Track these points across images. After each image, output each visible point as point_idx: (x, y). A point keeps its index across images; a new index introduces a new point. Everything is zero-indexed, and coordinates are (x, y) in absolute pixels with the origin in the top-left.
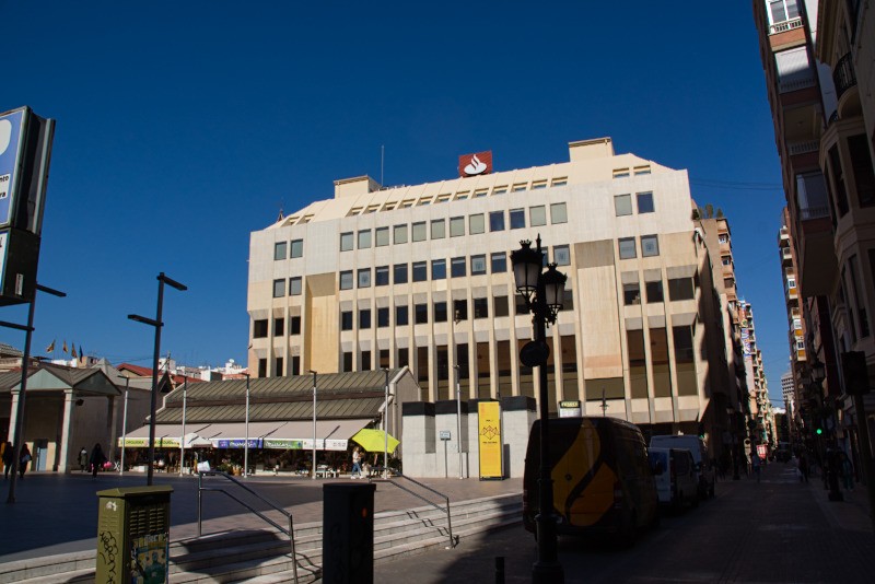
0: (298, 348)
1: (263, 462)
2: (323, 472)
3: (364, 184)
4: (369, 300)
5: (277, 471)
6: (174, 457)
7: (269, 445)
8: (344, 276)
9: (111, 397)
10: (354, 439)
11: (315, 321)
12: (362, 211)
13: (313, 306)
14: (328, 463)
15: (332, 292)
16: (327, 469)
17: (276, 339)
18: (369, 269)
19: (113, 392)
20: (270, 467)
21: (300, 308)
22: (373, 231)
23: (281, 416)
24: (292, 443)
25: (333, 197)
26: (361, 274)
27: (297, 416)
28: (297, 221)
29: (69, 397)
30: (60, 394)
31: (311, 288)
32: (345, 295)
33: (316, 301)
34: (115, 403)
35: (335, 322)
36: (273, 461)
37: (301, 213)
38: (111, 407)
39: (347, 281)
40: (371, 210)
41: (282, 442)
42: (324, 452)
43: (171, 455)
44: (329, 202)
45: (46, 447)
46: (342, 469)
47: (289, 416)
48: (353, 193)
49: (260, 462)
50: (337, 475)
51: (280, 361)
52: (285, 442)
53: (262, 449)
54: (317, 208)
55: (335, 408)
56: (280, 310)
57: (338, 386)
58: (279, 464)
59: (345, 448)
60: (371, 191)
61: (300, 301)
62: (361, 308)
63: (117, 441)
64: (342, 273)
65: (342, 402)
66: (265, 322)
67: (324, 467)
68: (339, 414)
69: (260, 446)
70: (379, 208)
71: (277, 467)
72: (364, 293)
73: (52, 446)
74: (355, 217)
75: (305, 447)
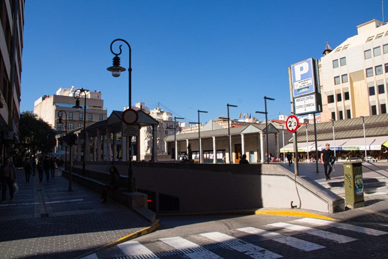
0: (349, 106)
1: (341, 156)
2: (369, 160)
3: (373, 24)
4: (383, 80)
5: (347, 159)
6: (302, 155)
7: (344, 149)
8: (368, 71)
9: (276, 134)
10: (384, 145)
11: (356, 93)
12: (374, 38)
13: (354, 86)
14: (371, 156)
15: (363, 79)
16: (371, 158)
17: (338, 103)
18: (381, 66)
19: (276, 132)
20: (344, 158)
21: (348, 88)
22: (382, 47)
23: (347, 136)
24: (354, 147)
25: (357, 34)
26: (377, 68)
27: (354, 136)
28: (341, 49)
29: (261, 135)
30: (258, 134)
31: (352, 79)
32: (370, 79)
33: (355, 84)
34: (277, 136)
35: (366, 92)
36: (345, 155)
37: (343, 45)
38: (276, 137)
39: (369, 73)
40: (379, 36)
41: (349, 147)
42: (370, 151)
43: (301, 155)
44: (355, 37)
45: (253, 153)
46: (378, 158)
47: (351, 136)
48: (368, 30)
49: (340, 156)
50: (376, 161)
51: (341, 112)
52: (351, 147)
53: (341, 151)
54: (350, 41)
55: (372, 131)
56: (339, 90)
57: (372, 122)
58: (348, 157)
59: (380, 149)
60: (377, 27)
61: (347, 85)
62: (378, 84)
63: (279, 150)
64: (367, 69)
65: (375, 128)
66: (332, 96)
67: (370, 157)
68: (375, 134)
69: (340, 150)
70: (384, 35)
71: (347, 158)
72: (379, 77)
73: (256, 153)
74: (371, 41)
75: (360, 149)
